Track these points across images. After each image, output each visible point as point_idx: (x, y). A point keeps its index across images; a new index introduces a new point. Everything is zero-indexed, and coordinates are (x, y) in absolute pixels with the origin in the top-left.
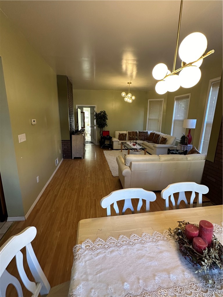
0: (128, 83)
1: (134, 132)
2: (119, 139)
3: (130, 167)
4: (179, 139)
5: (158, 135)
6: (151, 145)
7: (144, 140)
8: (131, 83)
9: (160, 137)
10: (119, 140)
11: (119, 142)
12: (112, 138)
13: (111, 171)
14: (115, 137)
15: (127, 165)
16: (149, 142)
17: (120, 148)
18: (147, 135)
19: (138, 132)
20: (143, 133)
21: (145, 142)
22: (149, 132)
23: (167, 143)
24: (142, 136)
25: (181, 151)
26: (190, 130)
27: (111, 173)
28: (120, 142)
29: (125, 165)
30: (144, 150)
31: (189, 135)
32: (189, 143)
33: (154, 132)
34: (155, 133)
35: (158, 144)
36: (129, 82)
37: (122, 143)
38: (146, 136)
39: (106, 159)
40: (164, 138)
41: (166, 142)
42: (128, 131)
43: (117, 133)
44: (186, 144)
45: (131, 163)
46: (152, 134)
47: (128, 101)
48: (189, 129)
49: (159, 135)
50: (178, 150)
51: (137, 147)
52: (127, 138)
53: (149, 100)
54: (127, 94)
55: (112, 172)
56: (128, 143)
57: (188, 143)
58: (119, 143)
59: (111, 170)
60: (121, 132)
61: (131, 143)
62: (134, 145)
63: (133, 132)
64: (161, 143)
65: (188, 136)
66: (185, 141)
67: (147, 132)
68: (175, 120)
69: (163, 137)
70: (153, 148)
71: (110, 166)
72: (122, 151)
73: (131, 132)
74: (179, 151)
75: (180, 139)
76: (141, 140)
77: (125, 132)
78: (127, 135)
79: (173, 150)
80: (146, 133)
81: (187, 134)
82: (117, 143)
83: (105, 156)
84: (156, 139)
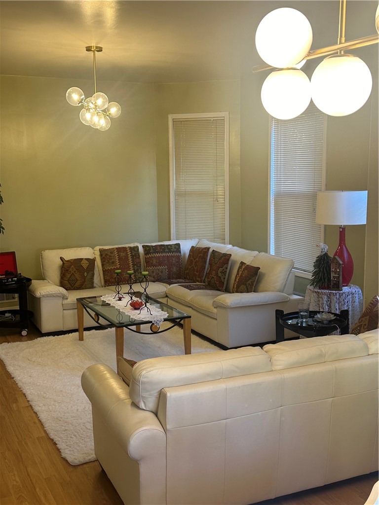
0: (89, 49)
1: (124, 249)
2: (62, 285)
3: (156, 414)
4: (306, 266)
5: (225, 255)
6: (200, 297)
7: (169, 278)
8: (100, 50)
9: (234, 263)
10: (62, 290)
11: (64, 298)
12: (29, 280)
13: (56, 439)
14: (43, 279)
15: (142, 405)
16: (191, 288)
17: (72, 324)
18: (179, 257)
19: (141, 250)
20: (164, 252)
21: (177, 289)
22: (186, 247)
23: (262, 286)
24: (160, 264)
25: (325, 316)
26: (343, 231)
27: (58, 450)
28: (73, 296)
29: (135, 405)
30: (181, 326)
31: (341, 250)
32: (347, 282)
33: (205, 243)
34: (208, 249)
35: (227, 291)
36: (93, 44)
37: (80, 300)
38: (174, 261)
39: (20, 384)
40: (249, 268)
41: (259, 282)
42: (98, 248)
43: (53, 259)
44: (337, 287)
45: (162, 397)
46: (198, 253)
47: (96, 122)
48: (340, 227)
49: (226, 257)
50: (316, 313)
51: (153, 313)
52: (98, 276)
53: (171, 117)
54: (88, 94)
55: (61, 446)
56: (109, 297)
57: (343, 283)
58: (65, 302)
59: (52, 436)
60: (71, 254)
61: (120, 299)
62: (136, 306)
63: (119, 250)
64: (238, 287)
65: (340, 253)
66: (332, 275)
67: (178, 245)
68: (279, 196)
69: (242, 263)
70: (215, 310)
71: (43, 416)
72: (81, 339)
73: (111, 251)
74: (319, 316)
75: (312, 268)
76: (158, 279)
77: (85, 253)
78: (98, 262)
79: (297, 313)
80: (173, 249)
81: (335, 247)
82: (59, 301)
83: (10, 369)
84: (217, 274)
